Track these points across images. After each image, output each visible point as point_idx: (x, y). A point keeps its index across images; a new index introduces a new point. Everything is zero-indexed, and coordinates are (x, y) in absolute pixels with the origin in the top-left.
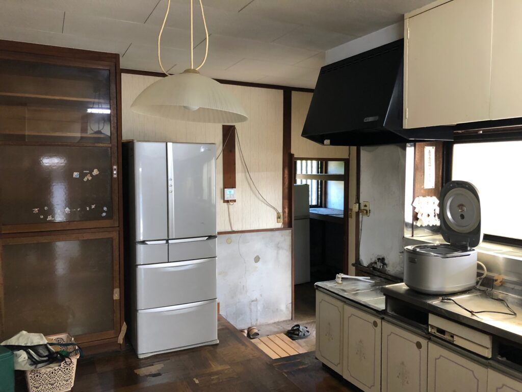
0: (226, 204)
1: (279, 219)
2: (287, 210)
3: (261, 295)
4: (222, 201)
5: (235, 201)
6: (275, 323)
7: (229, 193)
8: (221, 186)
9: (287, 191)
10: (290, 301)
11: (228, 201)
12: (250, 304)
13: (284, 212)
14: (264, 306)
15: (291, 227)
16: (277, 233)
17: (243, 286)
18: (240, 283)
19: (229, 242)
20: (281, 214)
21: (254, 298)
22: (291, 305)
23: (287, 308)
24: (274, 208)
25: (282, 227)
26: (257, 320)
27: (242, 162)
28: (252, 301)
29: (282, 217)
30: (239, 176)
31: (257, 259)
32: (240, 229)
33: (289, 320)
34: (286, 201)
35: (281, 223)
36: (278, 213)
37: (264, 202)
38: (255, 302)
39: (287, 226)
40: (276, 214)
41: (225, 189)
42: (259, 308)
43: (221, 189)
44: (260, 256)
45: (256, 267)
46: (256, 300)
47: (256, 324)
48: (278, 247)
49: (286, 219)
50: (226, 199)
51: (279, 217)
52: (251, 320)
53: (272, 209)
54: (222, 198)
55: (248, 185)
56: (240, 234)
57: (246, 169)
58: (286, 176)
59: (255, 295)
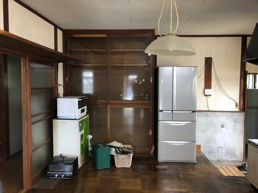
0: (205, 97)
1: (237, 107)
2: (242, 102)
3: (224, 145)
4: (204, 95)
5: (211, 95)
6: (232, 161)
7: (208, 91)
8: (203, 87)
9: (242, 91)
10: (243, 151)
11: (207, 96)
12: (218, 149)
13: (240, 103)
14: (226, 151)
15: (245, 111)
16: (235, 113)
17: (214, 139)
18: (212, 137)
19: (207, 116)
20: (238, 104)
21: (220, 146)
22: (243, 153)
24: (234, 100)
25: (239, 111)
26: (222, 157)
27: (215, 76)
30: (213, 83)
31: (223, 126)
32: (213, 110)
33: (242, 161)
34: (242, 97)
35: (238, 109)
36: (236, 103)
37: (228, 97)
38: (221, 148)
39: (242, 110)
40: (235, 103)
41: (206, 90)
42: (223, 151)
43: (203, 89)
45: (222, 130)
47: (221, 159)
48: (236, 121)
49: (242, 107)
50: (206, 94)
51: (236, 105)
52: (218, 157)
53: (232, 101)
54: (203, 94)
55: (218, 88)
56: (213, 113)
57: (218, 80)
58: (242, 83)
59: (221, 144)
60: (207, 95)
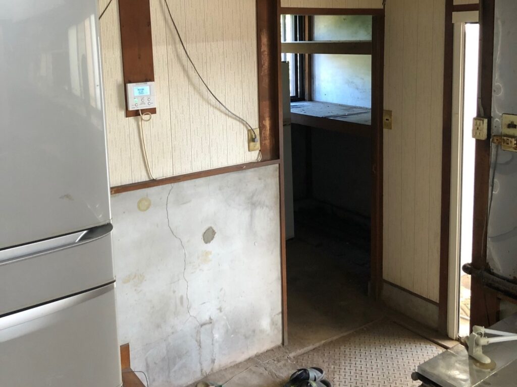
0: (131, 119)
1: (252, 144)
2: (267, 123)
3: (220, 309)
4: (123, 113)
5: (153, 111)
6: (250, 360)
7: (138, 93)
8: (118, 76)
9: (266, 81)
10: (280, 310)
11: (136, 113)
12: (198, 332)
13: (261, 127)
14: (227, 331)
15: (278, 158)
16: (250, 173)
17: (182, 298)
18: (174, 292)
19: (144, 206)
20: (257, 132)
21: (205, 318)
22: (280, 315)
23: (273, 323)
24: (242, 121)
25: (260, 159)
26: (213, 361)
28: (202, 325)
29: (258, 138)
30: (161, 52)
31: (209, 235)
32: (169, 174)
33: (279, 347)
34: (266, 103)
35: (258, 151)
36: (250, 131)
37: (219, 110)
38: (210, 325)
39: (268, 156)
40: (246, 132)
41: (129, 86)
42: (216, 336)
43: (119, 86)
44: (215, 229)
45: (207, 253)
46: (210, 322)
47: (212, 370)
48: (253, 204)
49: (267, 142)
50: (131, 108)
51: (252, 140)
52: (201, 364)
53: (237, 124)
54: (121, 107)
55: (182, 74)
56: (168, 187)
57: (177, 37)
58: (265, 48)
59: (208, 311)
60: (138, 111)
